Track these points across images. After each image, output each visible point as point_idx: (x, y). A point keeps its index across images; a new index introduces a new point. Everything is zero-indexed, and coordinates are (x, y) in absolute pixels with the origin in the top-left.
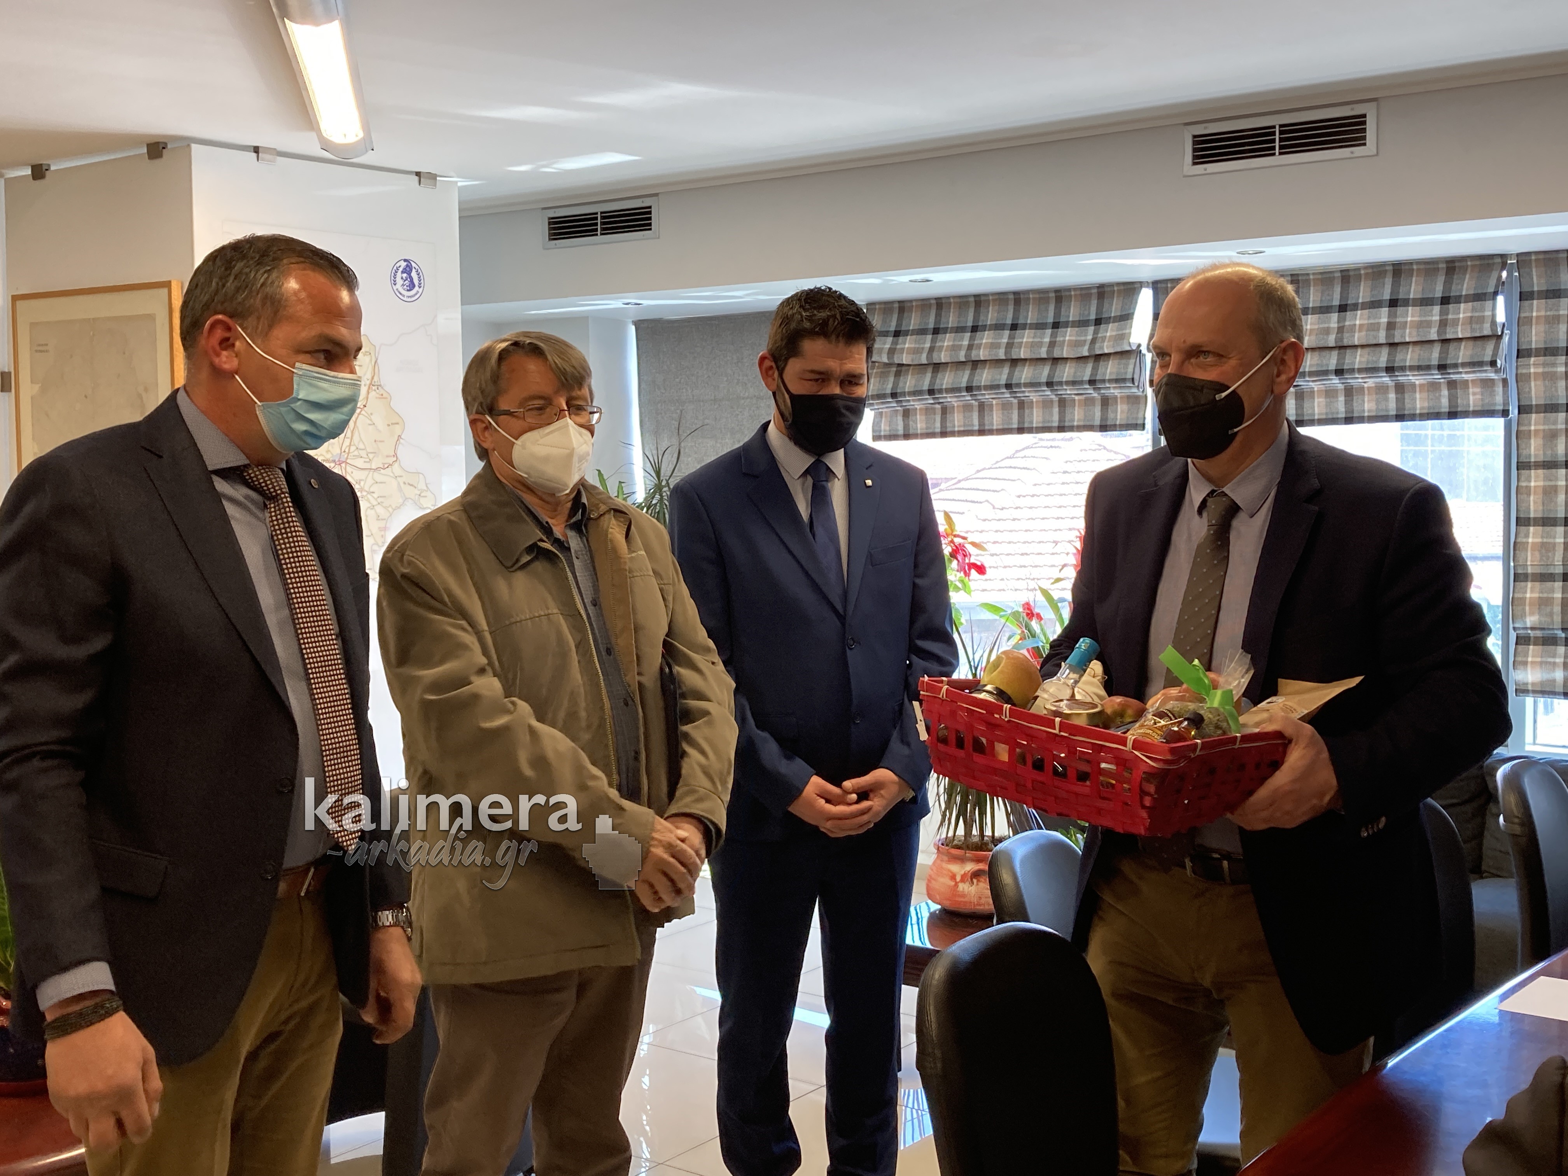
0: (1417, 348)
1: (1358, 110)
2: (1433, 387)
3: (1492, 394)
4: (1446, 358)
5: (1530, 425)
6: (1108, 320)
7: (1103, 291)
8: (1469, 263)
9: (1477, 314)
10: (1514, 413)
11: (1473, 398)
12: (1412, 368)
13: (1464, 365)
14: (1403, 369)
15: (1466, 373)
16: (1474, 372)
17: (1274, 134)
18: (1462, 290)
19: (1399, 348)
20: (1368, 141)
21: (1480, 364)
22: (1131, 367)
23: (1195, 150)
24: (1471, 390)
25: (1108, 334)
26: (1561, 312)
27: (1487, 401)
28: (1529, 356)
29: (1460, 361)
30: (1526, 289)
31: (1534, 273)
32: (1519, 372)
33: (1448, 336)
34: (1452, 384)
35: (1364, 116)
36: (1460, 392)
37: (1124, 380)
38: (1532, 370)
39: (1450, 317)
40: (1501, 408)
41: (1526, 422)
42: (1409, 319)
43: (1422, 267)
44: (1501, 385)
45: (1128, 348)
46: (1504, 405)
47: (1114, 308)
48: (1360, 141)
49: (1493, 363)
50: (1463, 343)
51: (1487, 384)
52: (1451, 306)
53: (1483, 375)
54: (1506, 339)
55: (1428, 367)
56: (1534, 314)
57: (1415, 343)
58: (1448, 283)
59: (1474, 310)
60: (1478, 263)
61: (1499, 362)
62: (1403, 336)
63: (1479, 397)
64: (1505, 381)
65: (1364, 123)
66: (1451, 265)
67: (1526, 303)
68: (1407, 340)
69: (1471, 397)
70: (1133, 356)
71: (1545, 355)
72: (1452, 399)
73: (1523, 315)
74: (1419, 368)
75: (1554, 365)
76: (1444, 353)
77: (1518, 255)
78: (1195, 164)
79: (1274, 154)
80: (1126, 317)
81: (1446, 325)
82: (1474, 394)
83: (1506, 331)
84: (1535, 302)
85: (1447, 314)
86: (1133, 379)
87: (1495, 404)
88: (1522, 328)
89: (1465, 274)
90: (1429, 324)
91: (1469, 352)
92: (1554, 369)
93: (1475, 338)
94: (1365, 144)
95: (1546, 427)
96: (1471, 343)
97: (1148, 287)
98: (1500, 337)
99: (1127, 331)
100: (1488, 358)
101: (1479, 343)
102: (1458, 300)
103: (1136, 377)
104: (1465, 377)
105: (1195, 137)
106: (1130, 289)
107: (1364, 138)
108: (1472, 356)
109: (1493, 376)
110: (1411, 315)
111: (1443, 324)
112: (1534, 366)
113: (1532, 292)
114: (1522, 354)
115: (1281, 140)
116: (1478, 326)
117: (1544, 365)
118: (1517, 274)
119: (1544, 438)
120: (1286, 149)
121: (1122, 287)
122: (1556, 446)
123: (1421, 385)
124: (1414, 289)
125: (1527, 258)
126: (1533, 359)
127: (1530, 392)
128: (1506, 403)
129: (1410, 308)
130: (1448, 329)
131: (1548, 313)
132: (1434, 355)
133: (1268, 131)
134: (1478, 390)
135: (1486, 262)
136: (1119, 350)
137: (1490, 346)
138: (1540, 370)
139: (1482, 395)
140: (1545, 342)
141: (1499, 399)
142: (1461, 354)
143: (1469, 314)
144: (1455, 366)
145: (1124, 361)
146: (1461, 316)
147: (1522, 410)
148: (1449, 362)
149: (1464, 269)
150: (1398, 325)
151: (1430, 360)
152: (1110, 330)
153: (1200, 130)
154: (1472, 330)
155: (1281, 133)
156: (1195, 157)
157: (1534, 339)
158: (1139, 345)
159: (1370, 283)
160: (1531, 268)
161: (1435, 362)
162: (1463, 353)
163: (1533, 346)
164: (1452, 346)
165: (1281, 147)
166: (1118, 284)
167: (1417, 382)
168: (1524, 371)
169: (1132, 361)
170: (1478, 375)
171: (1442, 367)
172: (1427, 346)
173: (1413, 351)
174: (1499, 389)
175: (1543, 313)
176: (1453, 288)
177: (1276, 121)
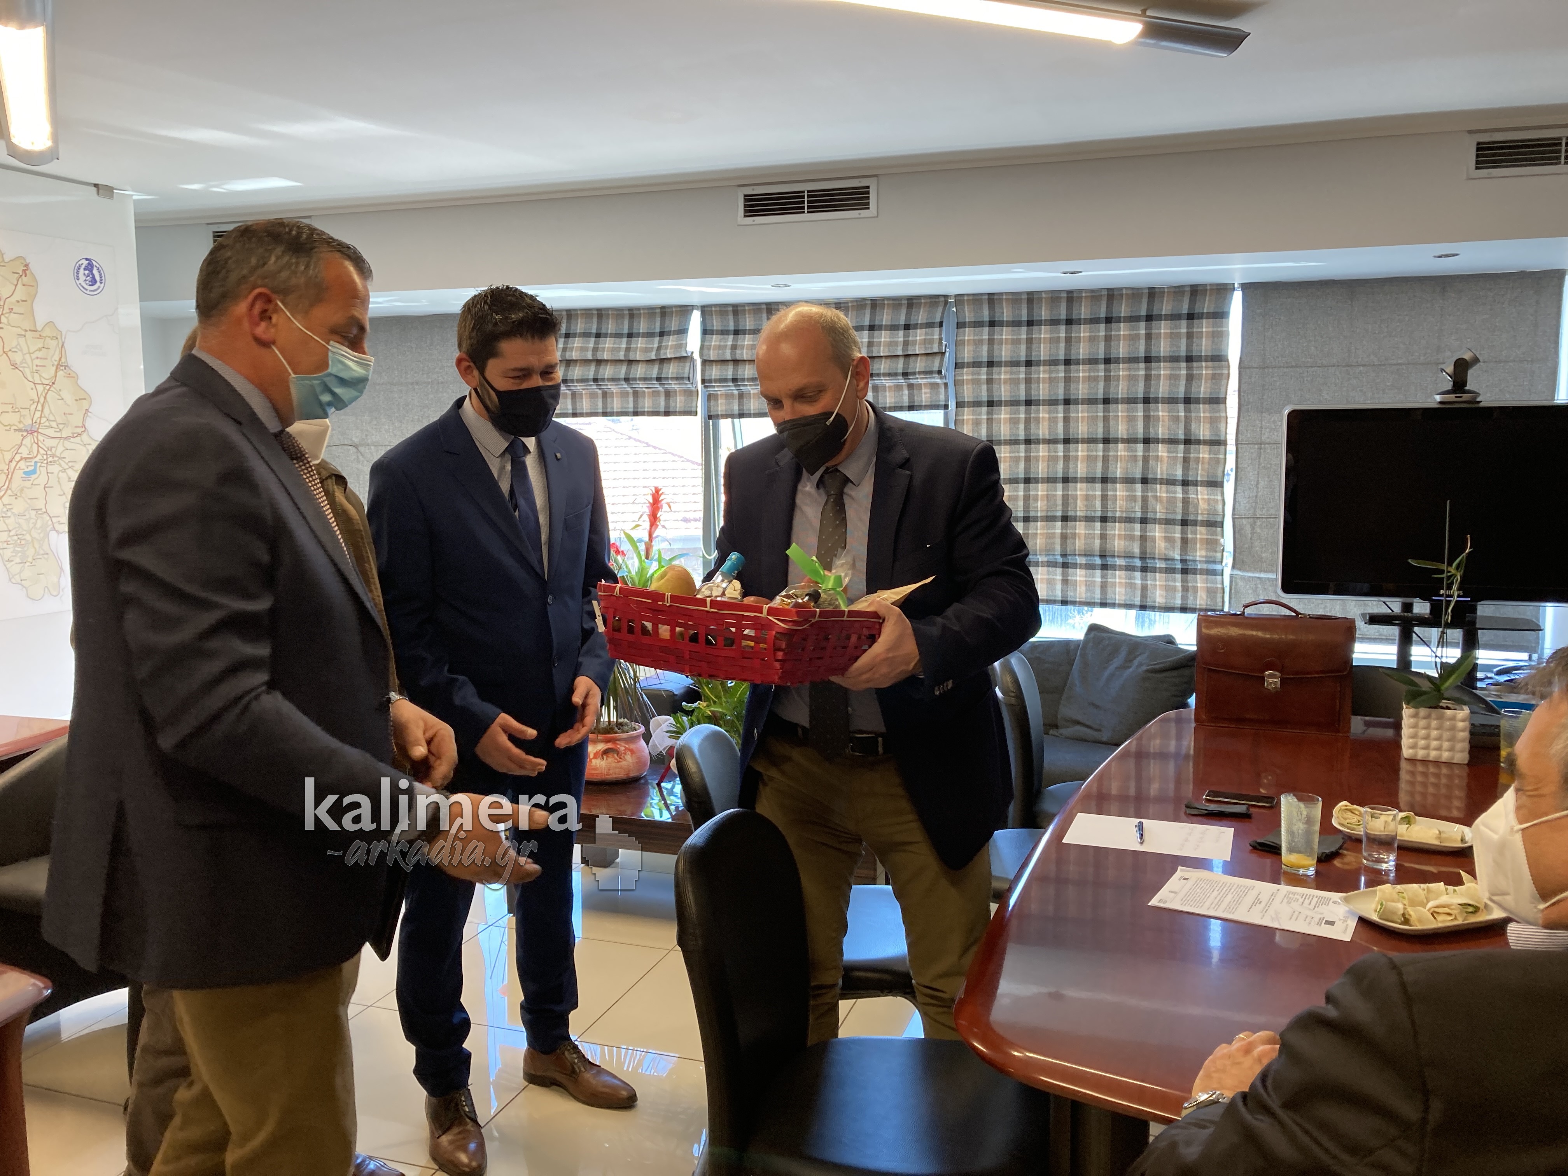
0: (888, 361)
1: (863, 183)
2: (898, 388)
3: (938, 393)
4: (908, 368)
5: (964, 415)
6: (669, 333)
7: (664, 311)
8: (923, 301)
9: (929, 337)
10: (952, 405)
11: (925, 396)
12: (885, 375)
13: (920, 373)
15: (921, 378)
16: (926, 378)
17: (803, 197)
18: (918, 320)
20: (871, 206)
21: (931, 372)
22: (687, 369)
23: (746, 206)
24: (923, 391)
25: (670, 344)
26: (984, 337)
27: (934, 398)
28: (963, 367)
29: (917, 370)
30: (961, 320)
31: (966, 309)
32: (957, 378)
33: (909, 353)
34: (911, 387)
35: (868, 187)
36: (916, 392)
37: (682, 378)
38: (965, 378)
39: (910, 338)
40: (943, 403)
41: (961, 413)
42: (883, 340)
43: (891, 302)
44: (943, 387)
45: (685, 355)
46: (946, 401)
47: (673, 324)
48: (866, 206)
49: (940, 372)
50: (919, 358)
51: (934, 386)
52: (911, 331)
53: (932, 380)
54: (947, 354)
55: (896, 374)
56: (966, 338)
57: (886, 357)
58: (908, 315)
59: (926, 334)
60: (929, 301)
61: (943, 371)
62: (879, 352)
63: (928, 395)
64: (946, 385)
65: (868, 193)
66: (910, 302)
67: (961, 330)
68: (882, 354)
69: (923, 396)
70: (688, 361)
71: (973, 367)
72: (911, 396)
73: (958, 339)
74: (890, 375)
75: (979, 374)
76: (906, 364)
77: (956, 296)
78: (746, 216)
79: (804, 212)
80: (682, 331)
81: (908, 345)
82: (925, 393)
83: (947, 350)
84: (967, 329)
85: (909, 337)
86: (689, 378)
87: (940, 401)
88: (958, 348)
89: (920, 308)
90: (896, 344)
91: (923, 364)
92: (980, 377)
93: (927, 354)
94: (868, 208)
95: (974, 417)
96: (924, 358)
97: (697, 309)
98: (943, 354)
99: (684, 342)
100: (936, 369)
101: (930, 358)
102: (916, 327)
103: (691, 376)
104: (920, 381)
105: (745, 196)
106: (685, 311)
107: (868, 204)
108: (925, 367)
109: (938, 381)
110: (884, 337)
111: (906, 343)
112: (966, 374)
113: (965, 323)
114: (957, 366)
115: (809, 202)
116: (930, 346)
117: (973, 374)
118: (954, 309)
119: (973, 424)
120: (813, 209)
121: (678, 309)
122: (981, 430)
123: (890, 387)
124: (886, 318)
125: (962, 298)
126: (965, 370)
127: (964, 392)
128: (947, 400)
129: (883, 332)
130: (909, 347)
131: (976, 338)
132: (900, 365)
133: (799, 195)
134: (928, 391)
135: (934, 300)
136: (678, 355)
137: (937, 360)
138: (970, 377)
139: (931, 394)
140: (973, 358)
141: (942, 397)
142: (918, 365)
143: (923, 337)
144: (914, 373)
145: (682, 364)
146: (918, 338)
147: (959, 405)
148: (909, 371)
149: (919, 305)
150: (875, 344)
151: (897, 369)
152: (671, 341)
153: (749, 191)
154: (926, 348)
155: (809, 196)
156: (746, 211)
157: (966, 355)
158: (692, 353)
159: (855, 313)
160: (964, 305)
161: (900, 371)
162: (919, 365)
163: (966, 361)
164: (912, 359)
165: (809, 207)
166: (676, 306)
167: (887, 385)
168: (960, 378)
169: (688, 364)
170: (929, 380)
171: (905, 375)
172: (894, 359)
173: (885, 363)
174: (942, 390)
175: (972, 338)
176: (912, 318)
177: (806, 187)
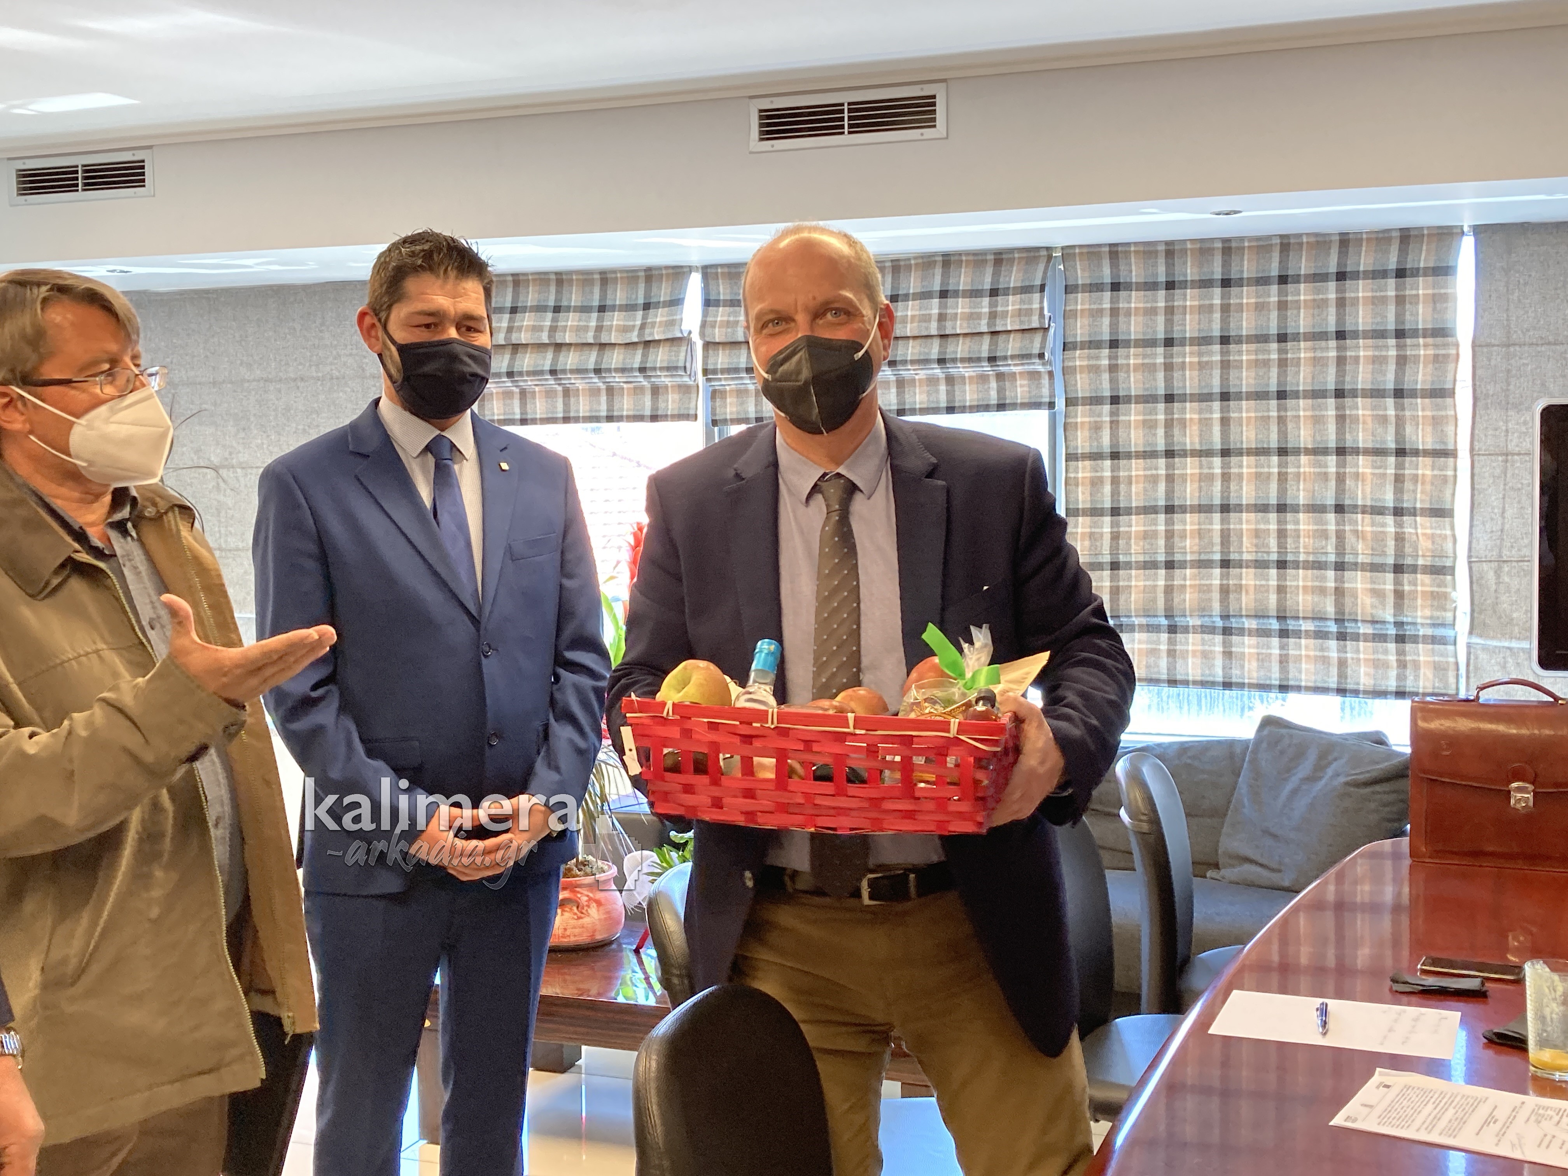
0: (968, 340)
1: (927, 91)
2: (983, 379)
3: (1039, 386)
4: (996, 351)
5: (1076, 416)
6: (657, 305)
7: (651, 275)
8: (1016, 255)
9: (1026, 307)
10: (1060, 404)
11: (1020, 390)
12: (963, 360)
13: (1013, 357)
14: (954, 360)
15: (1015, 365)
16: (1022, 364)
17: (842, 111)
18: (1009, 282)
19: (950, 339)
20: (938, 123)
21: (1029, 356)
22: (683, 354)
23: (761, 125)
24: (1018, 383)
25: (658, 320)
26: (1105, 306)
27: (1033, 393)
28: (1075, 349)
29: (1009, 353)
30: (1070, 282)
31: (1078, 267)
32: (1066, 364)
33: (998, 329)
34: (1000, 377)
35: (934, 97)
36: (1008, 384)
37: (676, 368)
38: (1078, 363)
39: (999, 309)
40: (1047, 400)
41: (1073, 414)
42: (959, 311)
43: (971, 258)
44: (1047, 377)
45: (680, 335)
46: (1050, 397)
47: (663, 292)
48: (931, 123)
49: (1041, 356)
50: (1012, 335)
51: (1034, 375)
52: (999, 298)
53: (1031, 368)
54: (1052, 331)
55: (979, 359)
56: (1079, 307)
57: (966, 335)
58: (996, 274)
59: (1022, 302)
60: (1024, 255)
61: (1046, 355)
62: (954, 328)
63: (1026, 389)
64: (1051, 374)
65: (934, 104)
66: (998, 257)
67: (1071, 296)
68: (958, 332)
70: (685, 343)
71: (1089, 348)
72: (1001, 391)
73: (1068, 308)
74: (970, 360)
75: (1098, 358)
76: (993, 345)
77: (1063, 248)
78: (762, 140)
79: (843, 133)
80: (676, 302)
81: (995, 317)
82: (1021, 386)
83: (1052, 324)
84: (1080, 295)
85: (997, 306)
86: (685, 367)
87: (1042, 397)
88: (1067, 321)
89: (1012, 266)
90: (979, 316)
91: (1018, 345)
92: (1098, 363)
93: (1024, 331)
94: (935, 126)
95: (1092, 419)
96: (1019, 335)
97: (697, 271)
98: (1046, 330)
99: (678, 317)
100: (1036, 351)
101: (1027, 335)
102: (1006, 292)
103: (688, 365)
104: (1014, 369)
105: (761, 111)
106: (679, 273)
107: (934, 120)
108: (1021, 348)
109: (1040, 368)
110: (961, 306)
111: (993, 316)
112: (1079, 358)
113: (1076, 286)
114: (1065, 347)
115: (850, 118)
116: (1027, 319)
117: (1089, 358)
118: (1061, 267)
119: (1090, 429)
120: (855, 129)
121: (671, 271)
122: (1101, 437)
123: (970, 377)
124: (963, 280)
125: (1072, 251)
126: (1078, 352)
127: (1076, 385)
128: (1052, 395)
129: (960, 300)
130: (998, 321)
131: (1093, 306)
132: (984, 347)
133: (837, 109)
134: (1025, 382)
135: (1032, 254)
136: (670, 336)
137: (1038, 338)
138: (1085, 363)
139: (1029, 386)
140: (1090, 335)
141: (1045, 391)
142: (1010, 346)
143: (1018, 307)
144: (1005, 358)
145: (675, 349)
146: (1010, 308)
147: (1070, 402)
148: (998, 354)
149: (1011, 261)
150: (949, 317)
151: (980, 352)
152: (660, 316)
153: (767, 104)
154: (1021, 322)
155: (850, 111)
156: (762, 133)
157: (1079, 332)
158: (690, 332)
159: (920, 273)
160: (1075, 261)
161: (985, 354)
162: (1012, 345)
163: (1079, 339)
164: (1002, 338)
165: (850, 126)
166: (667, 267)
167: (967, 375)
168: (1070, 364)
169: (684, 348)
170: (1026, 367)
171: (992, 359)
172: (977, 338)
173: (963, 343)
174: (1045, 381)
175: (1087, 307)
176: (1001, 280)
177: (845, 98)
